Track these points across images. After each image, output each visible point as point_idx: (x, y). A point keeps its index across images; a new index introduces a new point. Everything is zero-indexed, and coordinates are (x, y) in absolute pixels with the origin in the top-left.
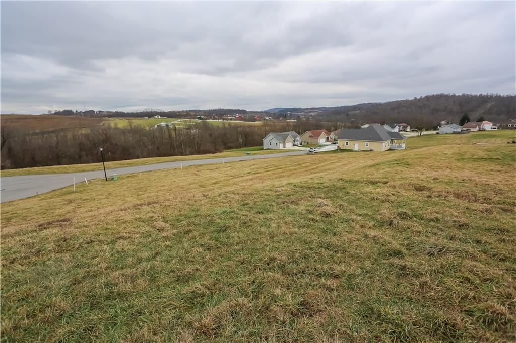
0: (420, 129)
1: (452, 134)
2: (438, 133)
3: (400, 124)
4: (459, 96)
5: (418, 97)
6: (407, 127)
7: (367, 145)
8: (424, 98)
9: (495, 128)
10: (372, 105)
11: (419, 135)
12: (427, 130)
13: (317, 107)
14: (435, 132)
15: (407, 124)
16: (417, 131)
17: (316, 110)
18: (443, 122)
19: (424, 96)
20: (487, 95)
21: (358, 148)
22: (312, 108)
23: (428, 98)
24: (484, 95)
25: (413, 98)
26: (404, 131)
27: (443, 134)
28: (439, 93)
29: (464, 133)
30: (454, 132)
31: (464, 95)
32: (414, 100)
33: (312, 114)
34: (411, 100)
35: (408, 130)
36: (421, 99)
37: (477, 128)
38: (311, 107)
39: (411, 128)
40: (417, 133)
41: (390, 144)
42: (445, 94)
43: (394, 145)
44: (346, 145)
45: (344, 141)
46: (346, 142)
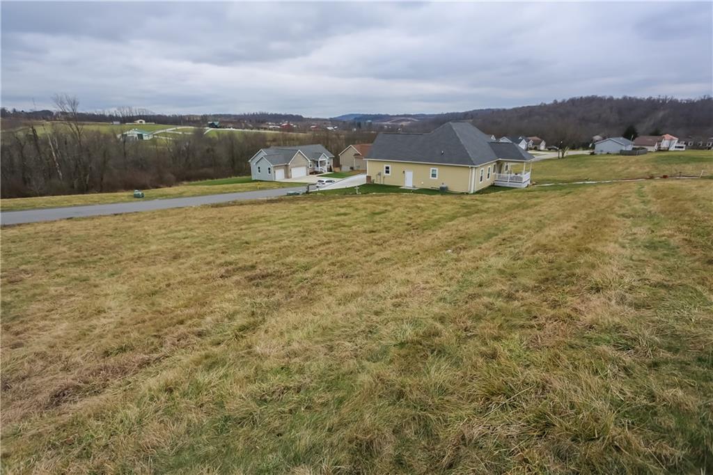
0: (562, 147)
1: (617, 154)
2: (592, 154)
3: (529, 138)
4: (618, 99)
5: (559, 101)
6: (539, 143)
7: (434, 175)
8: (568, 101)
9: (682, 147)
10: (492, 111)
11: (561, 155)
12: (573, 148)
13: (412, 114)
14: (587, 152)
15: (540, 138)
16: (556, 150)
17: (409, 119)
18: (597, 138)
19: (567, 98)
20: (658, 100)
21: (414, 181)
22: (405, 116)
23: (573, 102)
24: (654, 100)
25: (552, 102)
26: (535, 149)
27: (601, 155)
28: (590, 95)
29: (638, 154)
30: (621, 151)
31: (625, 98)
32: (553, 104)
33: (404, 123)
34: (549, 105)
35: (542, 147)
36: (563, 103)
37: (656, 147)
38: (402, 114)
39: (546, 146)
40: (557, 153)
41: (492, 174)
42: (599, 96)
43: (505, 174)
44: (385, 174)
45: (381, 164)
46: (386, 165)
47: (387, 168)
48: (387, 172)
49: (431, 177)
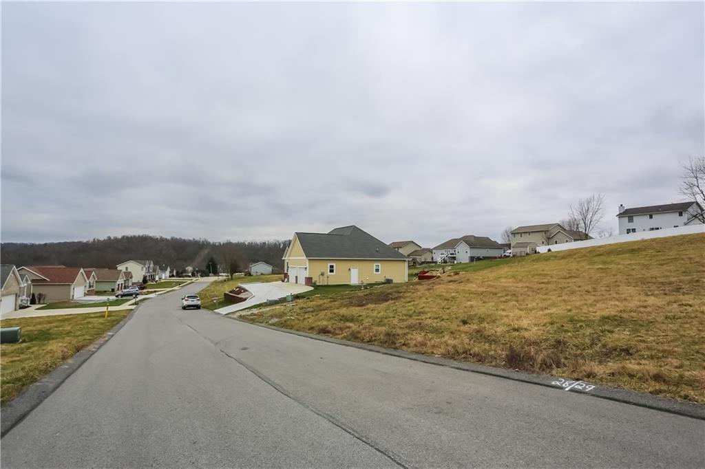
7: (377, 270)
21: (359, 277)
44: (329, 273)
45: (325, 263)
46: (329, 264)
47: (332, 267)
48: (332, 271)
49: (375, 272)
